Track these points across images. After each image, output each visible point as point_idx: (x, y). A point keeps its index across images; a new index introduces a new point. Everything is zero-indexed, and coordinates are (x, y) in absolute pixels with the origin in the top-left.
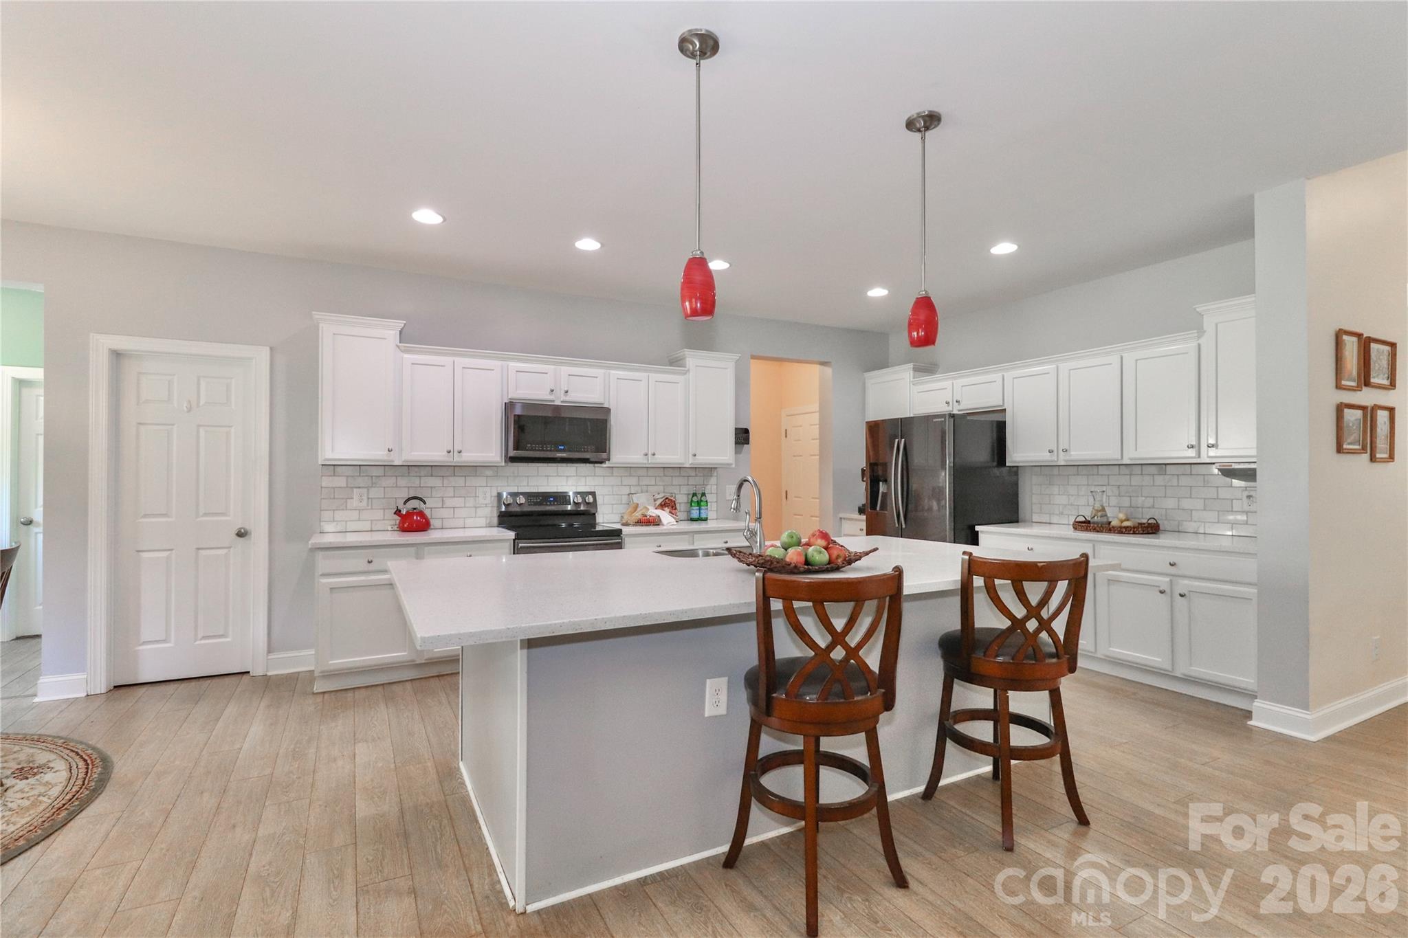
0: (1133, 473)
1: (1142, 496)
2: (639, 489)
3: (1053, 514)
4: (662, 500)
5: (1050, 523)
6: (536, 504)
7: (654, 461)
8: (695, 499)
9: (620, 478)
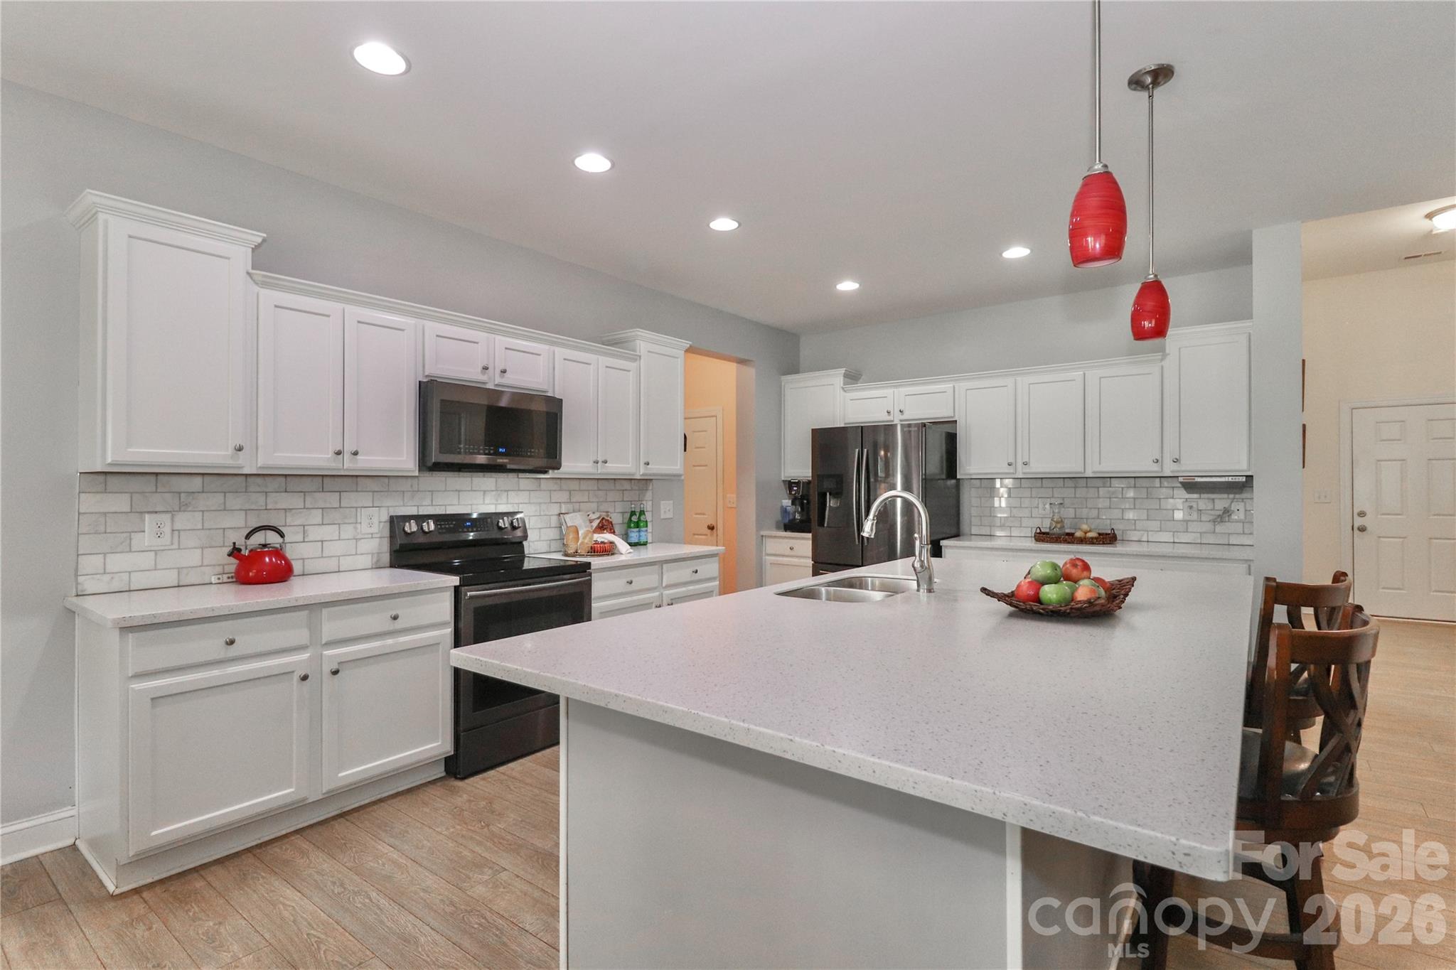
0: (1077, 485)
1: (1086, 507)
2: (570, 506)
3: (994, 526)
4: (598, 521)
5: (991, 535)
6: (450, 531)
7: (604, 471)
8: (634, 519)
9: (549, 492)
